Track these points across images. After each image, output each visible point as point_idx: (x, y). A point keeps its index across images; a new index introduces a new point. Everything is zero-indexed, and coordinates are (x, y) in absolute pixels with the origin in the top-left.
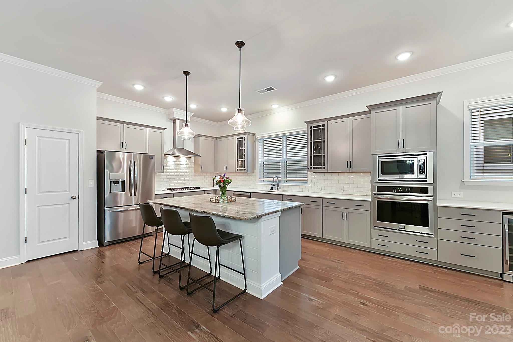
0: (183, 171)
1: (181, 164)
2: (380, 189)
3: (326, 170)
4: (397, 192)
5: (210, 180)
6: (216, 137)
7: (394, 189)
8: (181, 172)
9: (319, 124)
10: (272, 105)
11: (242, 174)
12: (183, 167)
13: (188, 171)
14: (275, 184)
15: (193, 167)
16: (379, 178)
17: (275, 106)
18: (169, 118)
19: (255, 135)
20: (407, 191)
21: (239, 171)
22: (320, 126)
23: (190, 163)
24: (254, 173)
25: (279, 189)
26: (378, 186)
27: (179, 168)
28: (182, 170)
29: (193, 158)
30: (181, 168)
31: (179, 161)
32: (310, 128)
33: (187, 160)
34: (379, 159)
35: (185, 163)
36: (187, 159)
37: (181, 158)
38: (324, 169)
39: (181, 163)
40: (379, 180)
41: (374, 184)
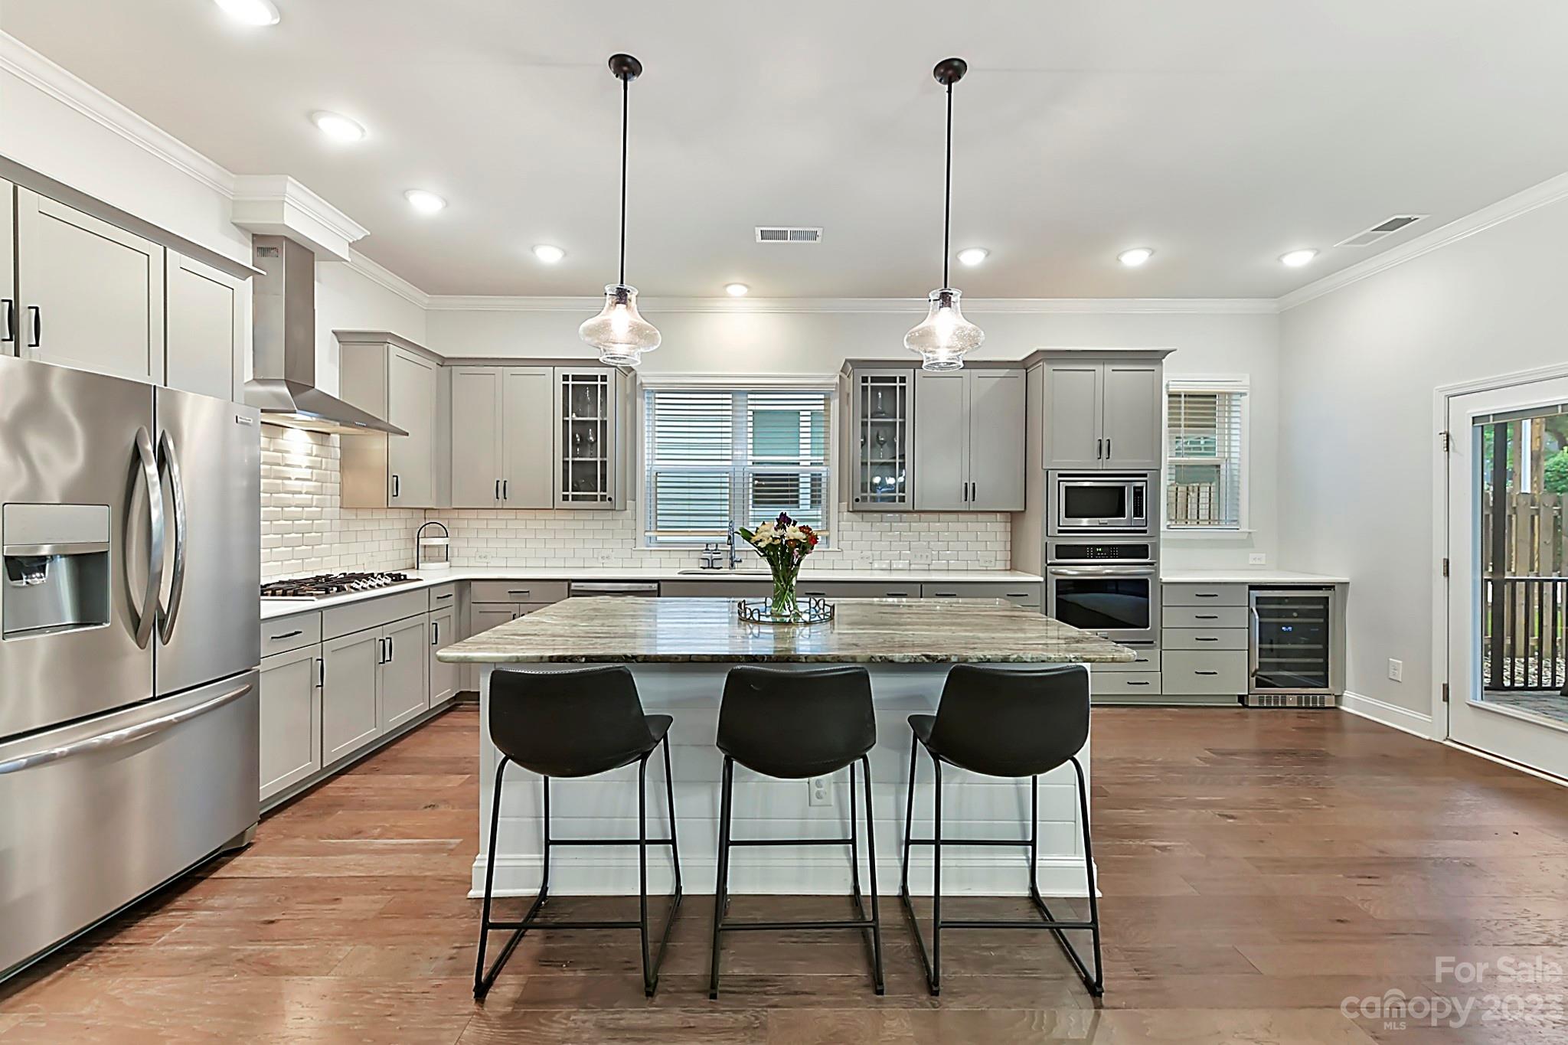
0: (296, 496)
1: (287, 465)
2: (1063, 552)
3: (907, 505)
4: (1094, 558)
5: (400, 539)
6: (445, 356)
7: (1090, 550)
8: (287, 502)
9: (887, 373)
10: (727, 285)
11: (589, 515)
12: (297, 479)
13: (315, 497)
14: (719, 548)
15: (339, 480)
16: (1059, 526)
17: (737, 290)
18: (235, 221)
19: (631, 375)
20: (1113, 555)
21: (570, 504)
22: (894, 380)
23: (327, 463)
24: (626, 510)
25: (736, 564)
26: (1057, 546)
27: (280, 481)
28: (294, 493)
29: (335, 439)
30: (286, 482)
31: (277, 448)
32: (863, 382)
33: (315, 447)
34: (1059, 481)
35: (306, 461)
36: (313, 439)
37: (289, 433)
38: (904, 501)
39: (291, 459)
40: (1060, 531)
41: (1047, 539)
